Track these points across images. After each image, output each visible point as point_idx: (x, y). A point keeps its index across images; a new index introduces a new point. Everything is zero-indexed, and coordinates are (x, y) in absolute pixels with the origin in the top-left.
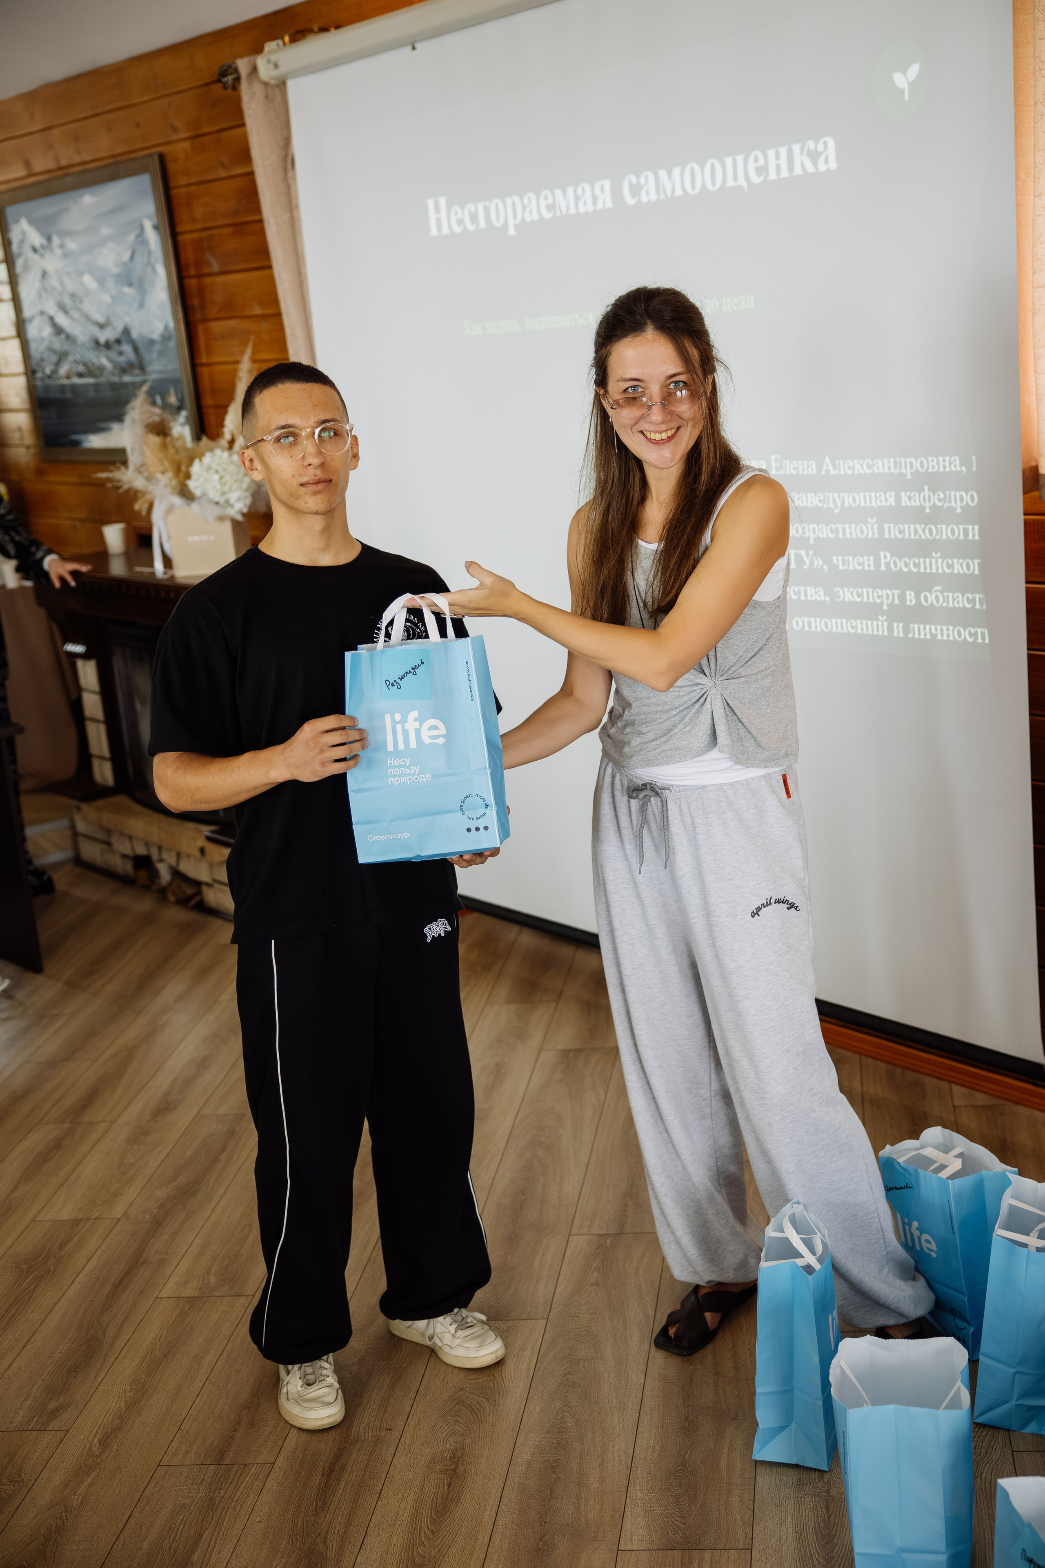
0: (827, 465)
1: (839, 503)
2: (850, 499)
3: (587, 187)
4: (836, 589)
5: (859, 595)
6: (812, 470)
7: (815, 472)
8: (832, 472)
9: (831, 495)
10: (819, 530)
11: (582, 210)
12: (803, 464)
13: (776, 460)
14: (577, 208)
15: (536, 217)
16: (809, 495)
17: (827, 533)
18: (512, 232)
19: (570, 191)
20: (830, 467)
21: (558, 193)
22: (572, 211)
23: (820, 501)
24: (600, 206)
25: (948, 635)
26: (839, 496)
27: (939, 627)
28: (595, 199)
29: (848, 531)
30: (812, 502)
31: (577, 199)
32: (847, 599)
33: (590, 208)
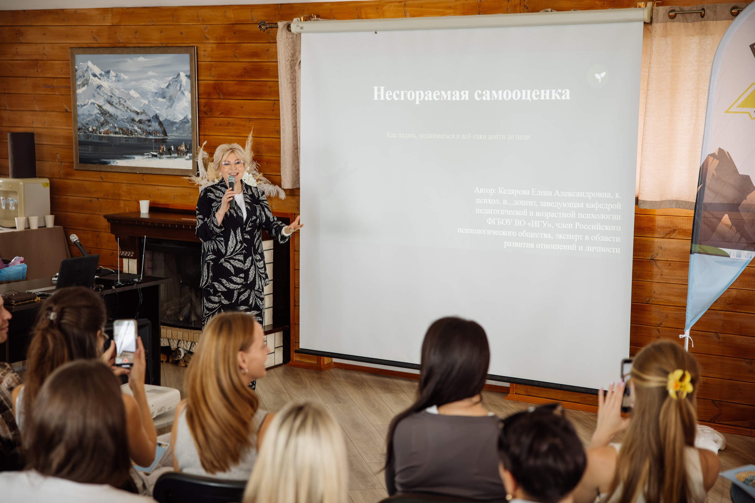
0: (557, 193)
1: (561, 206)
2: (565, 205)
3: (458, 92)
4: (556, 235)
5: (565, 237)
6: (550, 194)
7: (551, 195)
8: (559, 195)
9: (557, 203)
10: (551, 214)
11: (454, 99)
12: (546, 192)
13: (534, 191)
14: (451, 98)
15: (430, 99)
16: (548, 203)
17: (554, 216)
18: (417, 103)
19: (449, 93)
20: (558, 194)
21: (443, 92)
22: (449, 99)
23: (552, 205)
24: (463, 99)
25: (601, 250)
26: (561, 204)
27: (598, 248)
28: (461, 96)
29: (563, 215)
30: (549, 205)
31: (452, 95)
32: (560, 238)
33: (458, 99)
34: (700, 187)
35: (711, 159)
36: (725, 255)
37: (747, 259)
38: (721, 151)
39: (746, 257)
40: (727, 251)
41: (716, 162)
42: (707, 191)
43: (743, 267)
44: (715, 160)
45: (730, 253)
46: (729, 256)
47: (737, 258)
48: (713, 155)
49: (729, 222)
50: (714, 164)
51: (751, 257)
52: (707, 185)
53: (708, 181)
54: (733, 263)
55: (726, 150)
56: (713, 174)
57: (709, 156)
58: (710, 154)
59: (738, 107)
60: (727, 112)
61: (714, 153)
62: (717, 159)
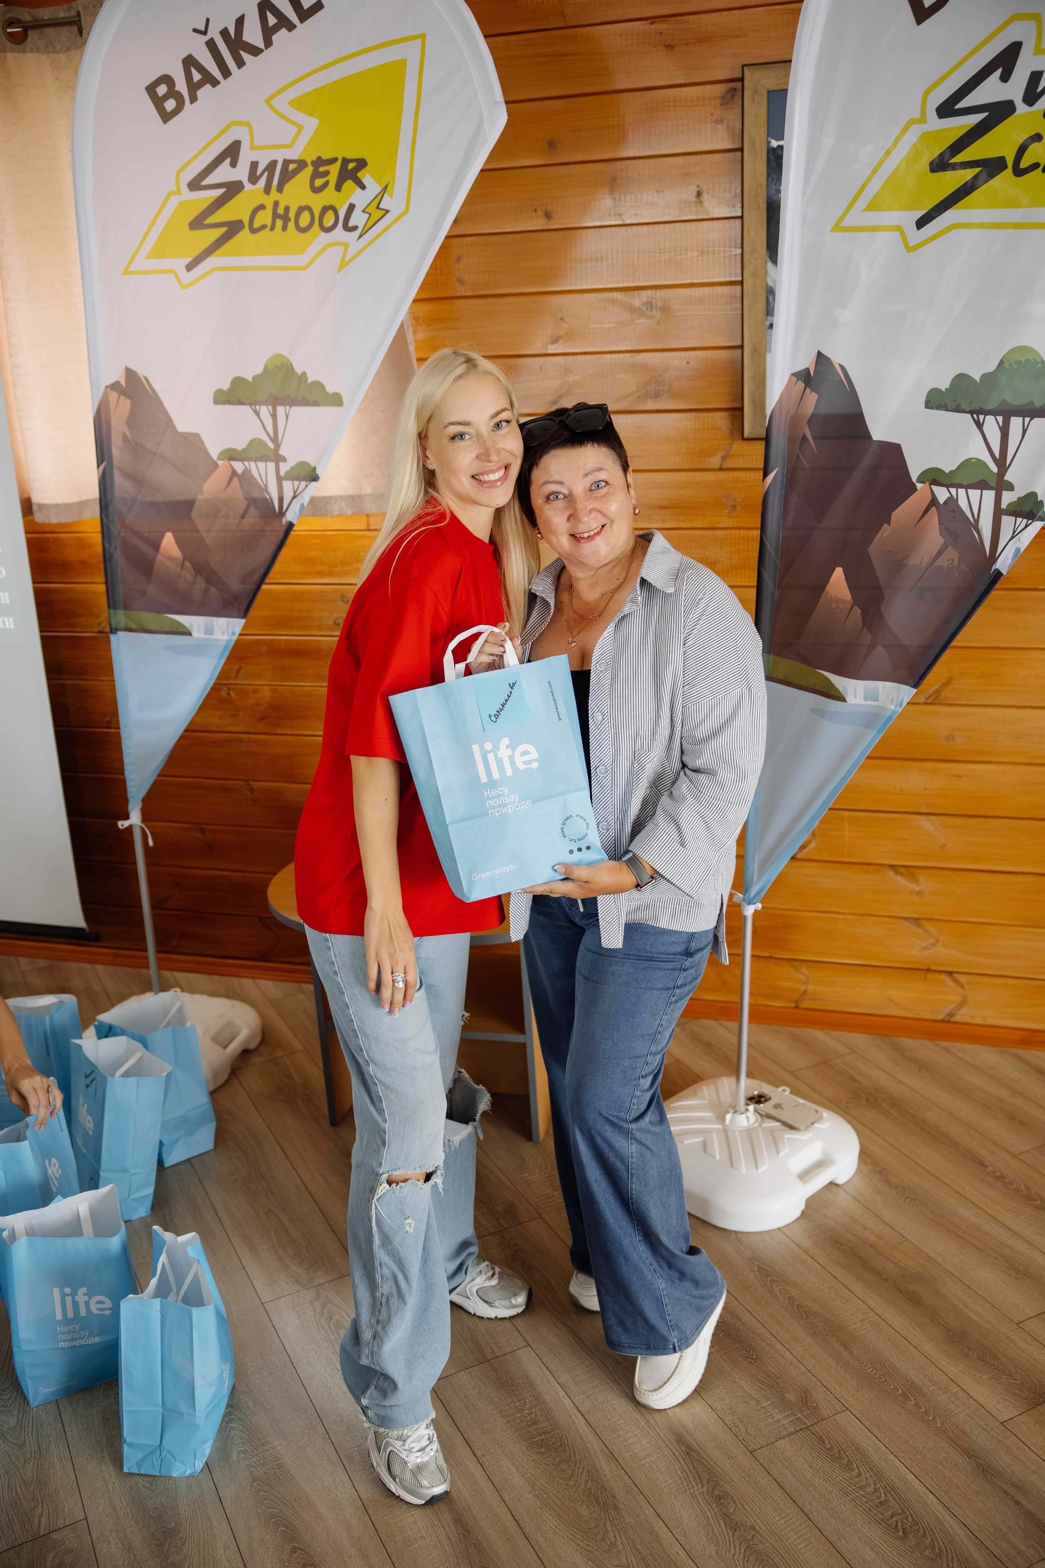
34: (102, 467)
35: (113, 396)
36: (181, 630)
37: (226, 637)
38: (130, 373)
39: (223, 634)
40: (185, 620)
41: (126, 404)
42: (118, 479)
43: (220, 658)
44: (122, 398)
45: (191, 625)
46: (188, 633)
47: (207, 636)
48: (115, 386)
49: (176, 552)
50: (121, 409)
51: (233, 634)
52: (116, 462)
53: (116, 453)
54: (201, 649)
55: (141, 371)
56: (125, 437)
57: (109, 390)
58: (108, 383)
59: (149, 257)
60: (126, 272)
61: (118, 382)
62: (127, 396)
